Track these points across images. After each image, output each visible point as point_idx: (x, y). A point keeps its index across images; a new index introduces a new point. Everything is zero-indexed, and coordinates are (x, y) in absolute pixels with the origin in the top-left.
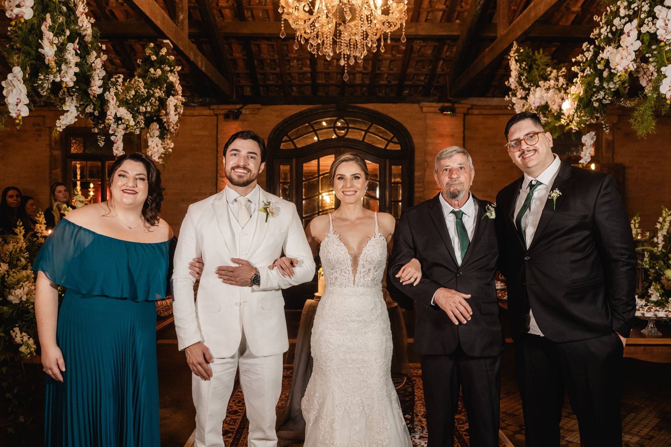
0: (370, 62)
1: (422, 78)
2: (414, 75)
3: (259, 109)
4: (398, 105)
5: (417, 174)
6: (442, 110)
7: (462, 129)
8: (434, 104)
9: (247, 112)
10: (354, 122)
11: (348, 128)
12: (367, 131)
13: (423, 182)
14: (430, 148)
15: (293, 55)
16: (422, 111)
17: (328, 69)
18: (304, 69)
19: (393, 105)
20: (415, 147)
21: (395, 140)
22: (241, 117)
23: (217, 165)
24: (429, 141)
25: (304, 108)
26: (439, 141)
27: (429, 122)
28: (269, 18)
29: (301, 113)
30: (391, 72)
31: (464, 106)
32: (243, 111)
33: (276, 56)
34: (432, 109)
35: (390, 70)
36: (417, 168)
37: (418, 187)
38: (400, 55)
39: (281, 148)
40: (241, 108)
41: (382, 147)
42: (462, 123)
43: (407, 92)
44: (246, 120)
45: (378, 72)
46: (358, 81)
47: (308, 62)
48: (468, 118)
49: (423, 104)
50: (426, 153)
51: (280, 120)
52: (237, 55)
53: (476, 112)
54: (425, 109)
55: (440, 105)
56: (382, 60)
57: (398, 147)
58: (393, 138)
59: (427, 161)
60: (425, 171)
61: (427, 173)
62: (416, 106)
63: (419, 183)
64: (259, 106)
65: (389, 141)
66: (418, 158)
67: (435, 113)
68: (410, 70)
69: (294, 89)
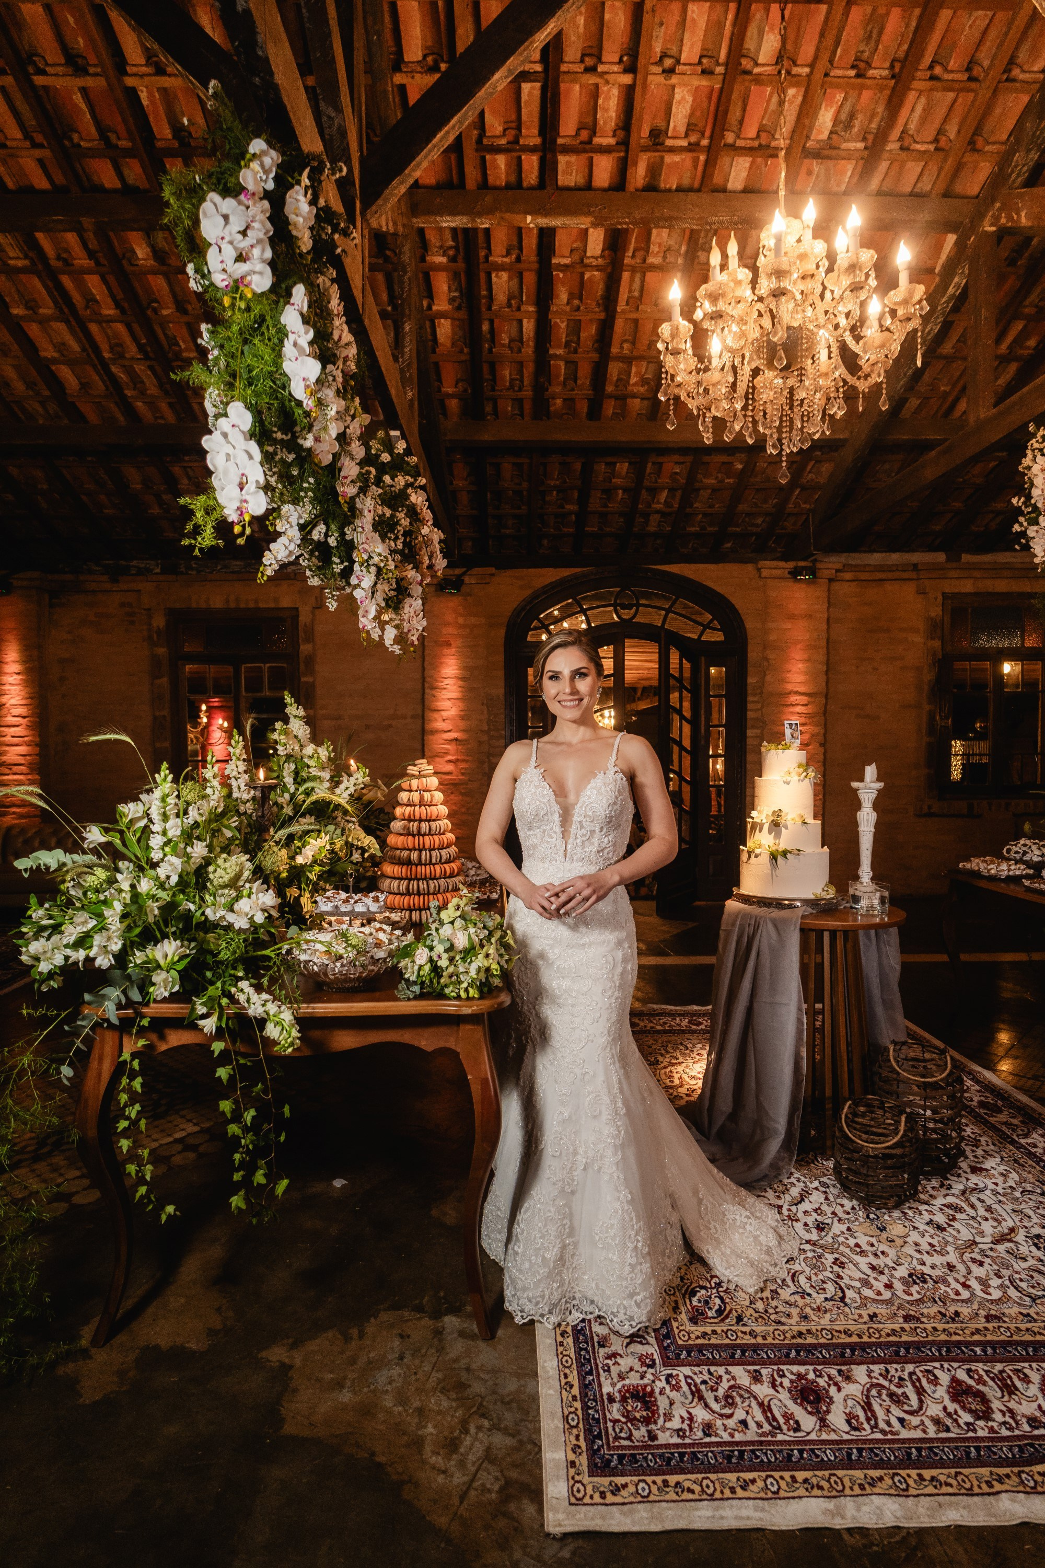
0: (679, 494)
1: (759, 521)
2: (748, 515)
3: (493, 575)
4: (721, 565)
5: (751, 680)
6: (794, 573)
7: (826, 605)
8: (782, 564)
9: (473, 581)
10: (647, 596)
11: (638, 605)
12: (668, 611)
13: (762, 693)
14: (773, 637)
15: (552, 483)
16: (760, 576)
17: (607, 507)
18: (568, 507)
19: (712, 567)
20: (749, 637)
21: (716, 624)
22: (464, 589)
23: (424, 669)
24: (771, 625)
25: (566, 572)
26: (789, 626)
27: (772, 594)
28: (522, 415)
29: (562, 582)
30: (710, 510)
31: (830, 566)
32: (467, 579)
33: (525, 485)
34: (778, 572)
35: (710, 507)
36: (750, 669)
37: (753, 702)
38: (731, 481)
39: (529, 639)
40: (464, 574)
41: (695, 637)
42: (825, 594)
43: (729, 545)
44: (470, 595)
45: (688, 510)
46: (652, 528)
47: (576, 494)
48: (836, 586)
49: (762, 564)
50: (765, 646)
51: (527, 593)
52: (459, 483)
53: (848, 576)
54: (765, 573)
55: (791, 565)
56: (698, 490)
57: (719, 637)
58: (711, 621)
59: (767, 660)
60: (765, 675)
61: (768, 678)
62: (750, 567)
63: (755, 695)
64: (492, 570)
65: (706, 627)
66: (753, 654)
67: (781, 578)
68: (741, 507)
69: (545, 542)
